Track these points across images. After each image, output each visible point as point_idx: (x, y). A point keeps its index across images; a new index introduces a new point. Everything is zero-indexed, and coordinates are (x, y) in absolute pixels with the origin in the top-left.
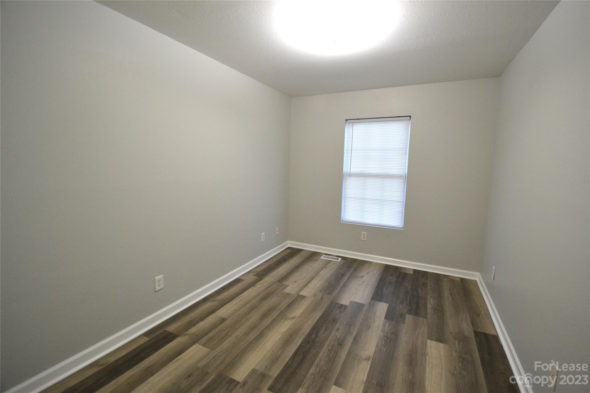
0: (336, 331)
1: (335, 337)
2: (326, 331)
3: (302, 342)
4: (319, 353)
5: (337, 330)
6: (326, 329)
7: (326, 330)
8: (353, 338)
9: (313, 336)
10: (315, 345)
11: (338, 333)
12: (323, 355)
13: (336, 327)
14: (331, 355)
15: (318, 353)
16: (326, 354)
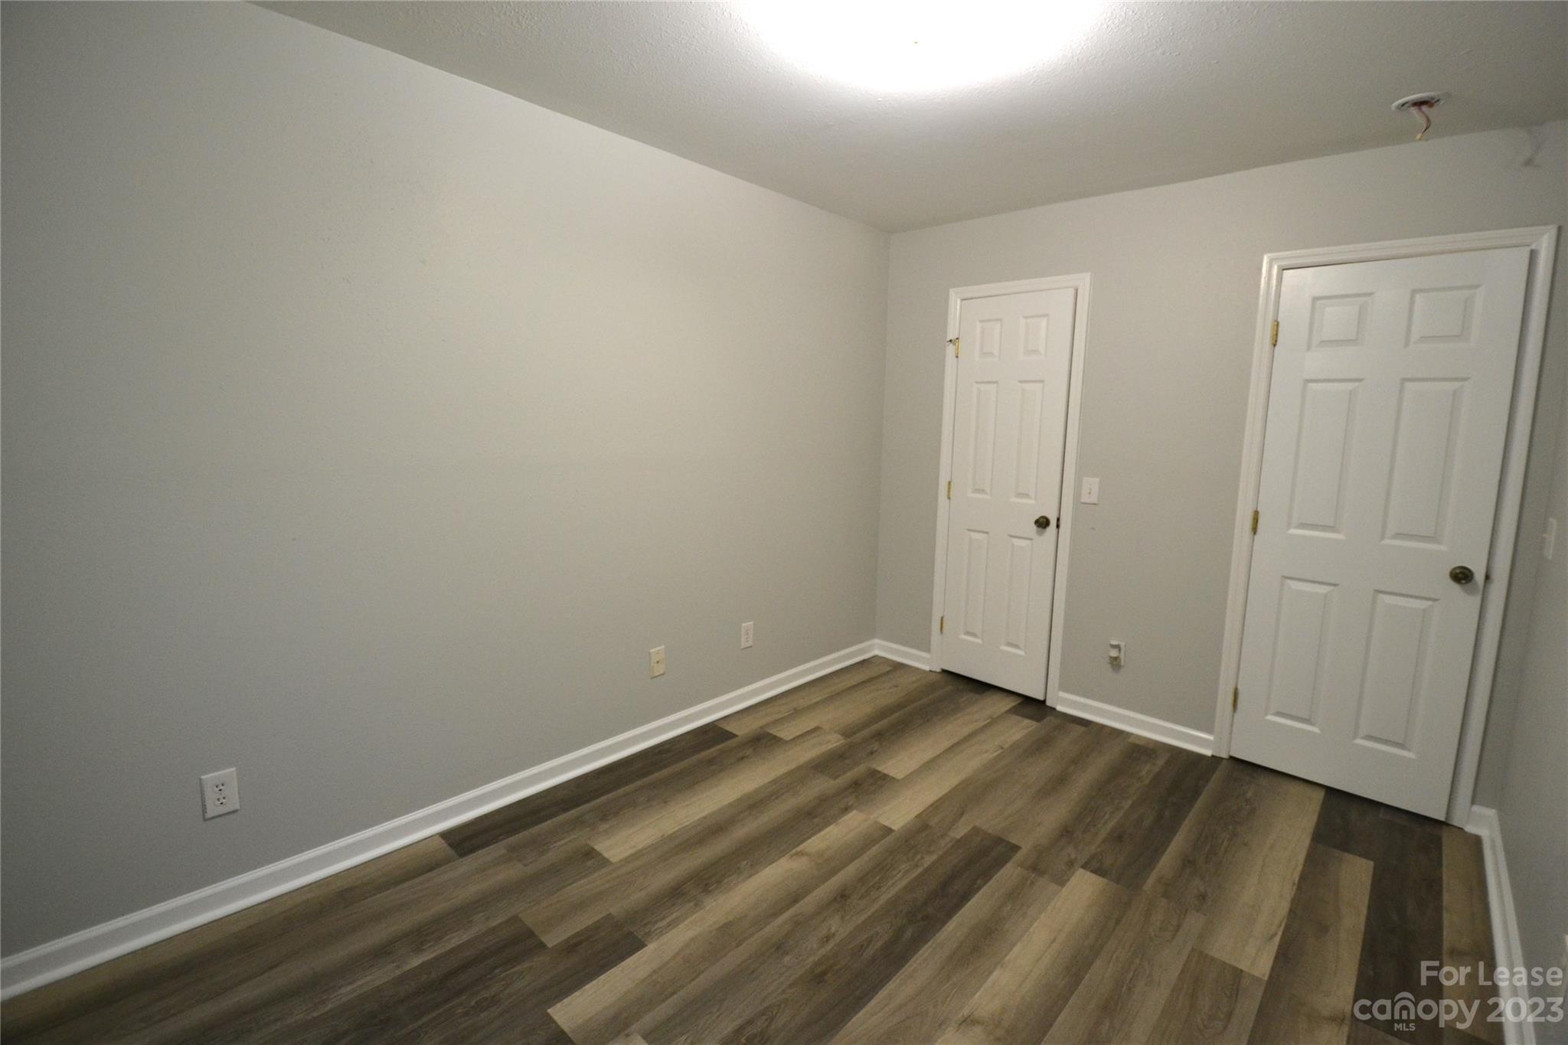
0: (834, 935)
1: (848, 918)
2: (865, 943)
3: (944, 923)
4: (905, 887)
5: (828, 938)
6: (862, 948)
7: (862, 946)
8: (798, 905)
9: (908, 934)
10: (910, 909)
11: (830, 929)
12: (896, 881)
13: (829, 947)
14: (878, 878)
15: (910, 888)
16: (890, 884)
